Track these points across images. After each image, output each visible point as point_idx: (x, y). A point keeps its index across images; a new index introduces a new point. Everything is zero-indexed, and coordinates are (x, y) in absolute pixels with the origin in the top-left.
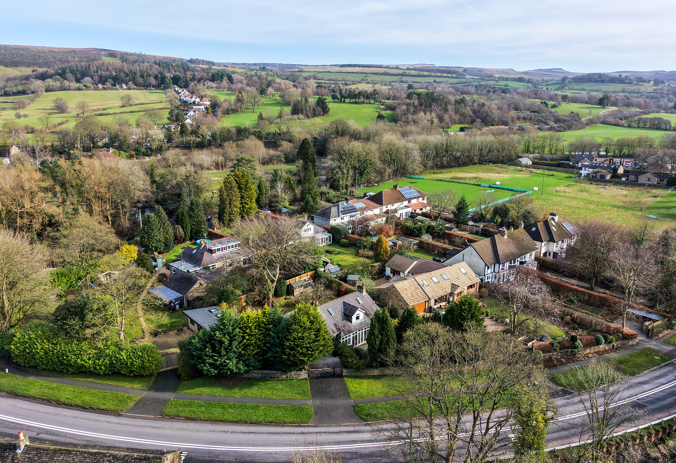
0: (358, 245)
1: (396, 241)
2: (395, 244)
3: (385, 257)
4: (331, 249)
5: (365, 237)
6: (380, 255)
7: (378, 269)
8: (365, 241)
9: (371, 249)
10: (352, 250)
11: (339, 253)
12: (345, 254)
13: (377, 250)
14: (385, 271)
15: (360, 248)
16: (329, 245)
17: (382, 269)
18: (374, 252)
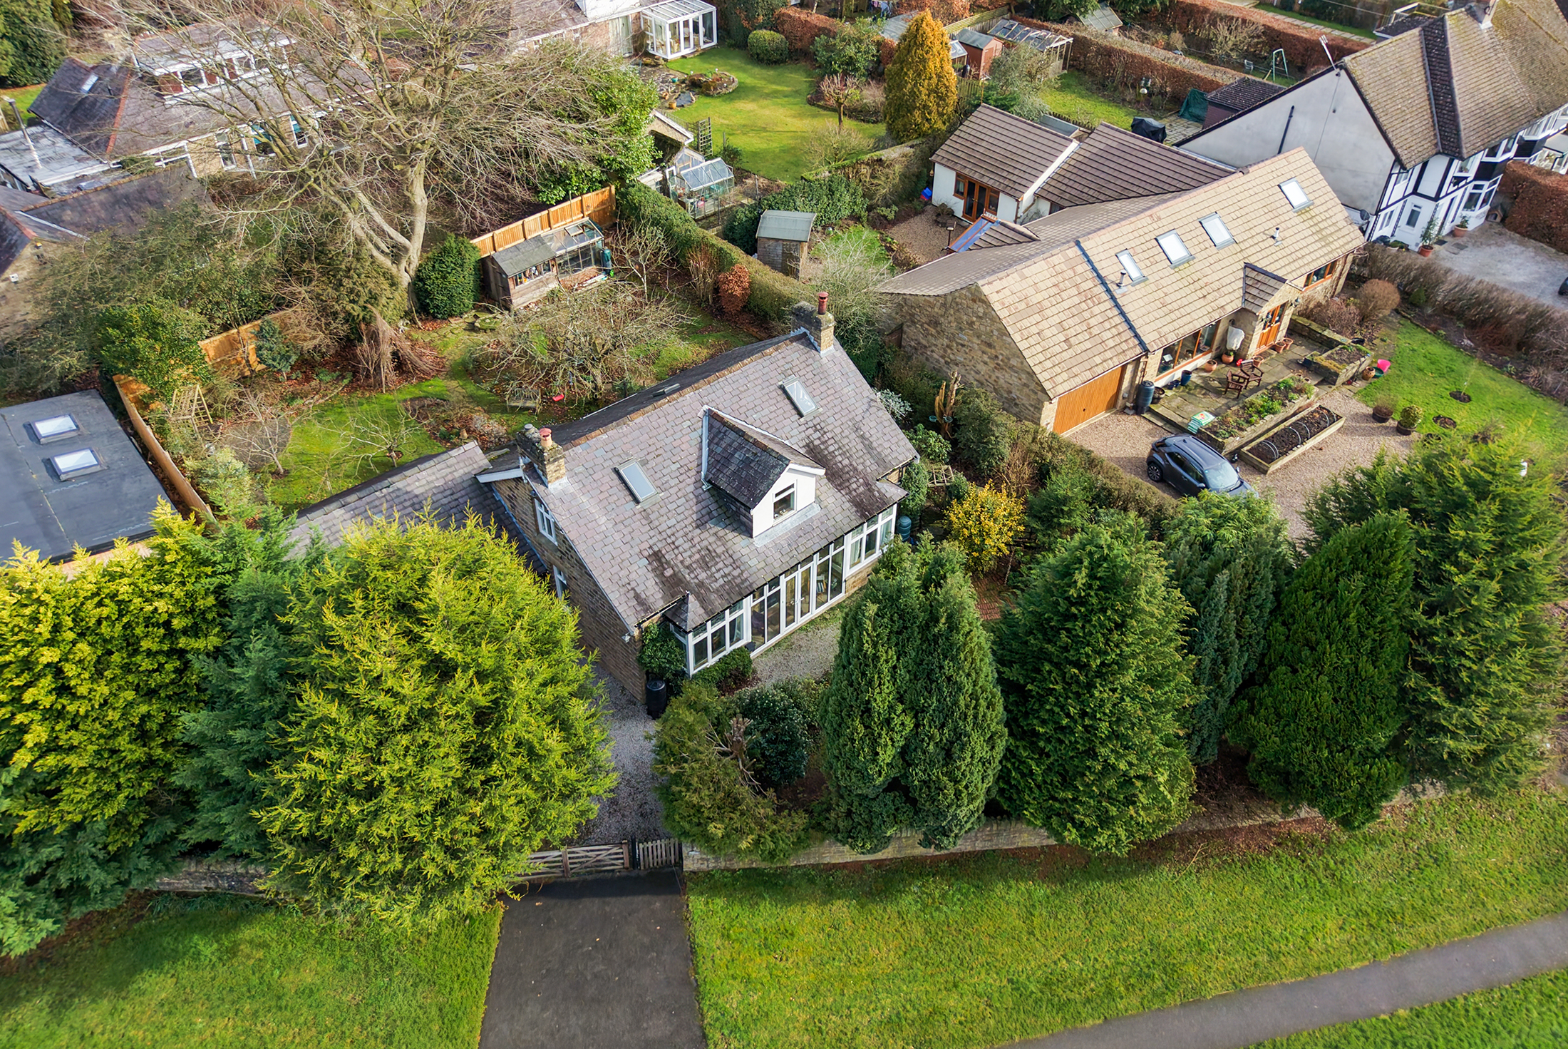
0: (822, 56)
1: (976, 38)
2: (974, 53)
3: (934, 116)
4: (711, 71)
5: (851, 19)
6: (910, 110)
7: (904, 176)
8: (847, 41)
9: (875, 74)
10: (797, 78)
11: (741, 92)
12: (767, 96)
13: (900, 87)
14: (930, 183)
15: (826, 70)
16: (704, 55)
17: (918, 176)
18: (888, 90)
